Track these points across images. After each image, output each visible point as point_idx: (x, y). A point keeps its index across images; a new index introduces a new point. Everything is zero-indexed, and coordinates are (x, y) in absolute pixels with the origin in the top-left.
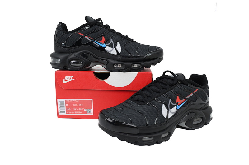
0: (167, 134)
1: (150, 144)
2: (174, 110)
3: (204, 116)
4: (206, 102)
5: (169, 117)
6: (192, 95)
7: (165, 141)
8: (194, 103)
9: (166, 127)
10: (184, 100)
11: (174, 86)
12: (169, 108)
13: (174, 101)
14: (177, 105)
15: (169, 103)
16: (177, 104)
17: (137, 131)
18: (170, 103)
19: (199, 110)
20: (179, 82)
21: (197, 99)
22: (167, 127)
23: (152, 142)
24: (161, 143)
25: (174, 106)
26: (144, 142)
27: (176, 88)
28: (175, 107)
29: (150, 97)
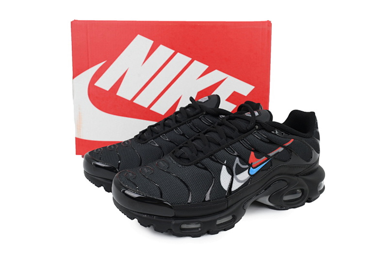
0: (230, 218)
1: (195, 234)
2: (244, 176)
3: (306, 188)
4: (312, 162)
5: (233, 189)
6: (281, 149)
7: (225, 230)
8: (285, 164)
9: (226, 207)
10: (264, 158)
11: (246, 134)
12: (234, 172)
13: (245, 160)
14: (251, 168)
15: (235, 165)
16: (250, 165)
17: (171, 213)
18: (237, 164)
19: (297, 175)
20: (257, 127)
21: (292, 157)
22: (229, 205)
23: (197, 231)
24: (217, 233)
25: (244, 170)
26: (183, 231)
27: (250, 137)
28: (247, 170)
29: (202, 152)
